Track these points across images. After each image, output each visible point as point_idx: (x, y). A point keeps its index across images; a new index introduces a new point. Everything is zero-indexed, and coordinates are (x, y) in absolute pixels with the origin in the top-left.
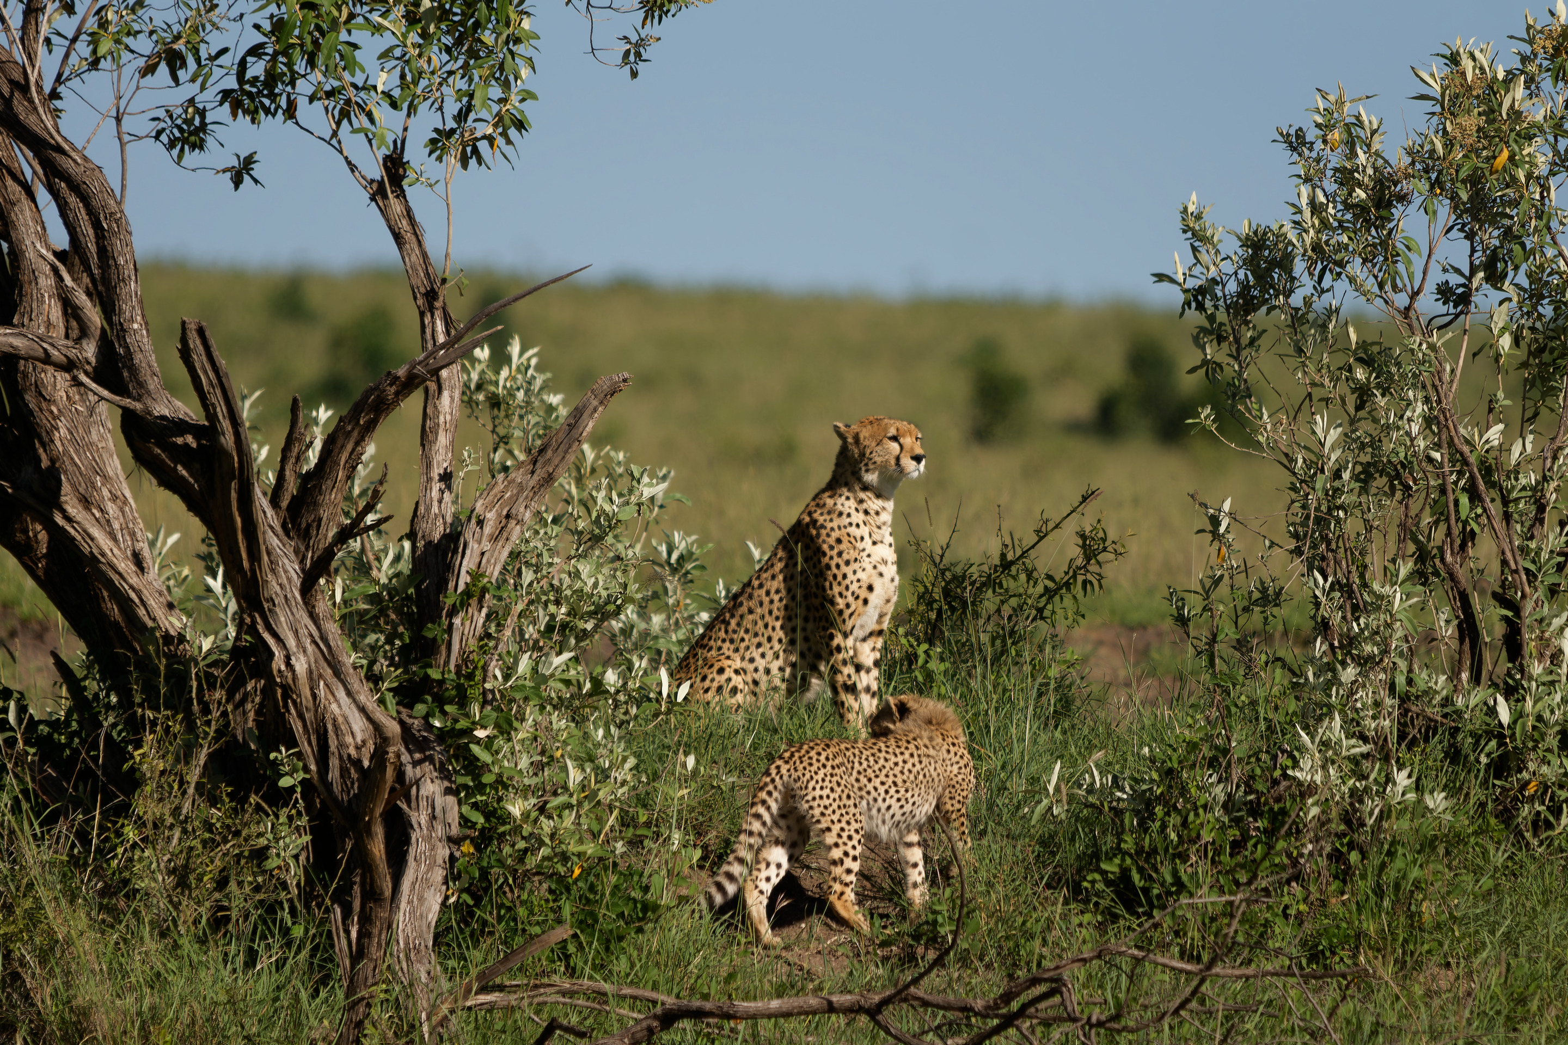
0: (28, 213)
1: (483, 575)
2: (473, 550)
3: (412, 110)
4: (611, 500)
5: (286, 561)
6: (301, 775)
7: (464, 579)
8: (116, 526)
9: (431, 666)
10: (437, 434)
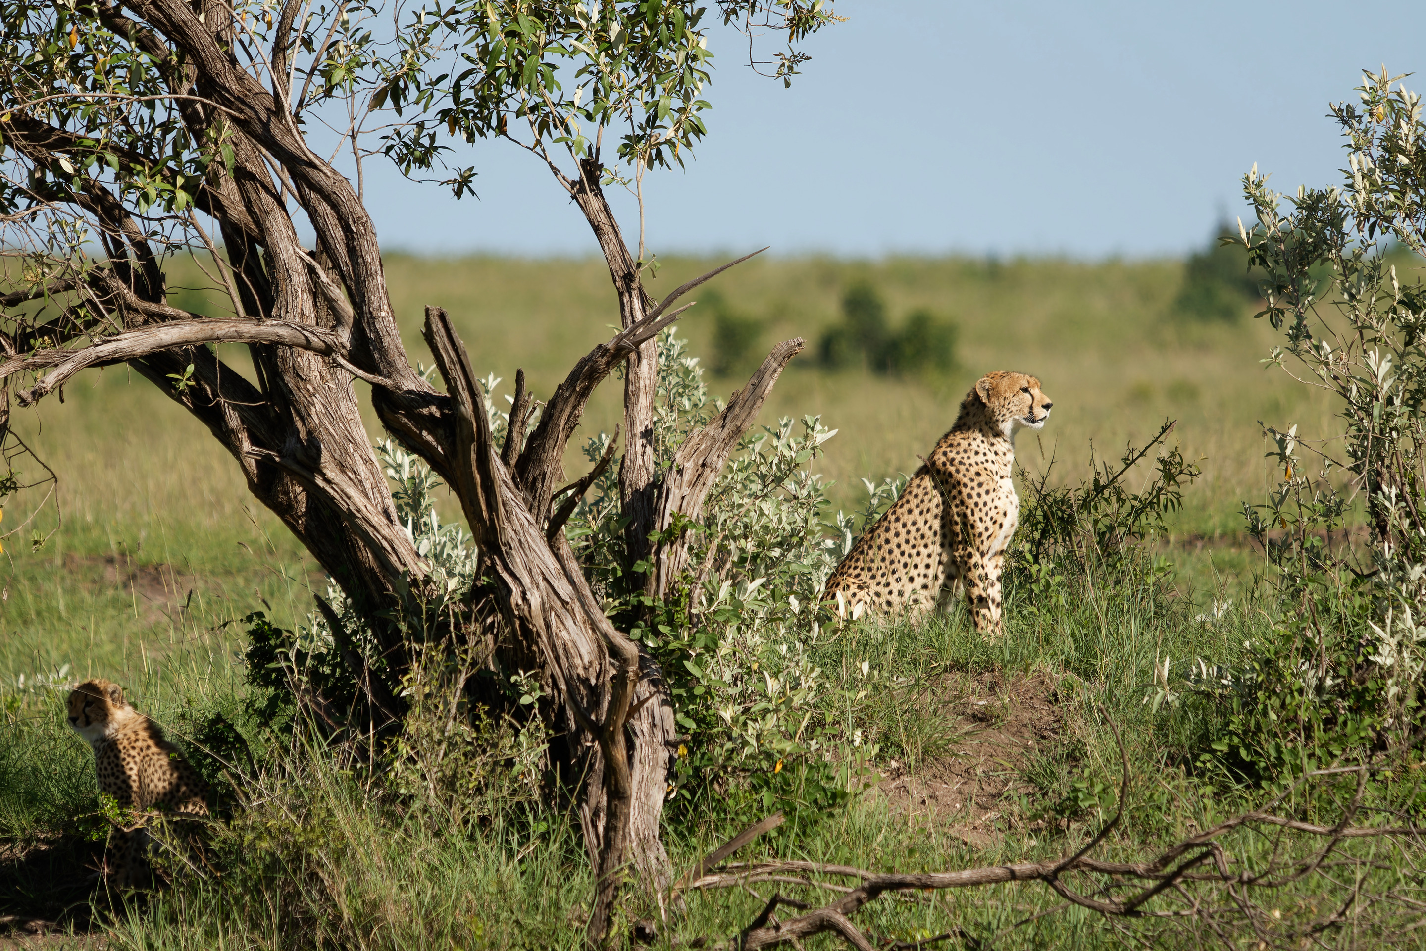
0: (280, 221)
1: (684, 516)
2: (675, 494)
3: (605, 119)
4: (789, 446)
5: (518, 510)
6: (537, 694)
7: (668, 520)
8: (368, 485)
9: (643, 595)
10: (638, 396)
